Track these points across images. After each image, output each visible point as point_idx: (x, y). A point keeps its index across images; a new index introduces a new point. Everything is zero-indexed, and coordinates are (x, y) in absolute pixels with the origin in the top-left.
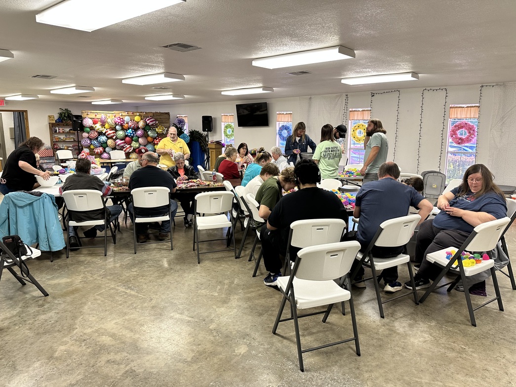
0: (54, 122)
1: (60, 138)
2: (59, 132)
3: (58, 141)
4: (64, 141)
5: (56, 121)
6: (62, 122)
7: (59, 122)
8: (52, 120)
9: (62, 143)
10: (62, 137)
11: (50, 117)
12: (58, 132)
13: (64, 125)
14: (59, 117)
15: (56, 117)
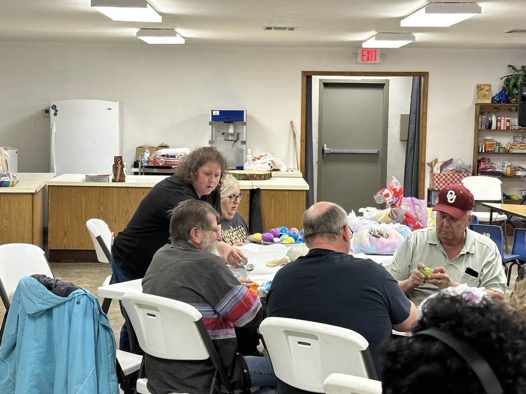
0: (489, 101)
1: (498, 144)
2: (498, 129)
3: (493, 153)
4: (507, 153)
5: (493, 99)
6: (508, 102)
7: (499, 102)
8: (485, 96)
9: (504, 157)
10: (505, 141)
11: (479, 88)
12: (494, 127)
13: (510, 110)
14: (504, 89)
15: (497, 88)
